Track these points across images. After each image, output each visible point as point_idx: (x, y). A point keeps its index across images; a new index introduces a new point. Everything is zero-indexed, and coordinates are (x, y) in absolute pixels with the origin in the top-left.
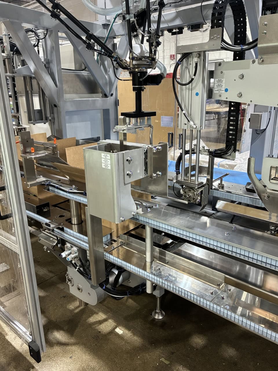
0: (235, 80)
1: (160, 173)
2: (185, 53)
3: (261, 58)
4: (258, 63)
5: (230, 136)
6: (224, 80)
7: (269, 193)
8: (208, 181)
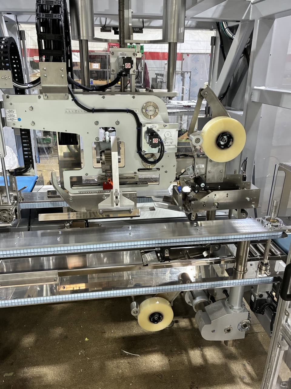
0: (26, 111)
3: (46, 95)
4: (44, 99)
5: (26, 157)
6: (15, 111)
7: (73, 196)
8: (16, 198)
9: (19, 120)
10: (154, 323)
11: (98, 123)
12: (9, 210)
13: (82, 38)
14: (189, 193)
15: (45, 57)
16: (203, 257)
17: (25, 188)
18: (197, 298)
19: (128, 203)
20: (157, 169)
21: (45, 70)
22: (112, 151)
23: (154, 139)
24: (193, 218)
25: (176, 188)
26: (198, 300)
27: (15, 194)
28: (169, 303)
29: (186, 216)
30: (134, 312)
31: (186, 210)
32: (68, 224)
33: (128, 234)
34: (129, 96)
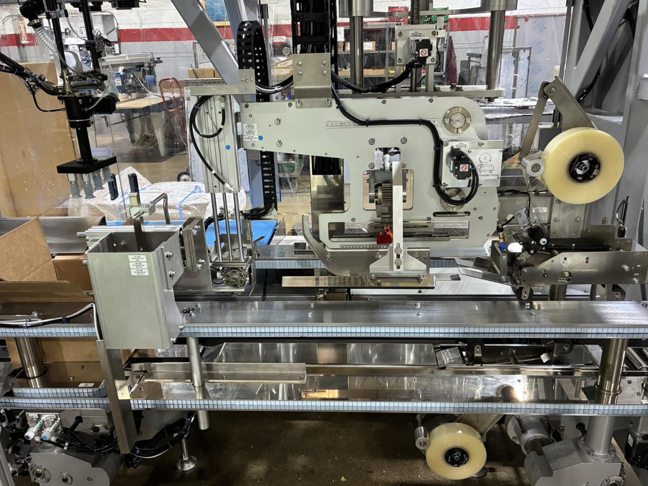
0: (270, 126)
1: (203, 261)
2: (203, 96)
3: (299, 102)
4: (296, 106)
5: (266, 192)
6: (255, 125)
7: (331, 253)
8: (250, 252)
9: (261, 138)
10: (453, 465)
11: (374, 141)
12: (241, 269)
13: (354, 15)
14: (519, 254)
15: (301, 47)
16: (540, 362)
17: (263, 237)
18: (529, 432)
19: (415, 266)
20: (466, 213)
21: (300, 65)
22: (393, 184)
23: (461, 166)
24: (525, 296)
25: (496, 245)
26: (530, 435)
27: (249, 247)
28: (480, 436)
29: (513, 294)
30: (420, 443)
31: (513, 282)
32: (322, 296)
33: (415, 315)
34: (424, 99)
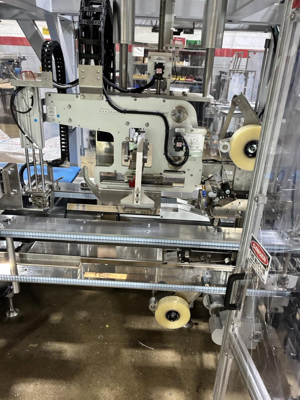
0: (64, 109)
1: (16, 191)
2: (19, 87)
3: (83, 95)
4: (81, 98)
5: (63, 150)
6: (55, 108)
7: (101, 190)
8: (51, 187)
9: (58, 116)
10: (171, 321)
11: (129, 123)
12: (44, 197)
13: (122, 42)
14: (215, 198)
15: (85, 60)
16: (224, 263)
17: (62, 178)
18: (214, 303)
19: (148, 202)
20: (183, 172)
21: (83, 72)
22: (137, 151)
23: (177, 143)
24: (216, 224)
25: (201, 192)
26: (215, 305)
27: (51, 183)
28: (188, 304)
29: (209, 221)
30: (152, 307)
31: (209, 215)
32: (99, 216)
33: (145, 231)
34: (161, 100)
